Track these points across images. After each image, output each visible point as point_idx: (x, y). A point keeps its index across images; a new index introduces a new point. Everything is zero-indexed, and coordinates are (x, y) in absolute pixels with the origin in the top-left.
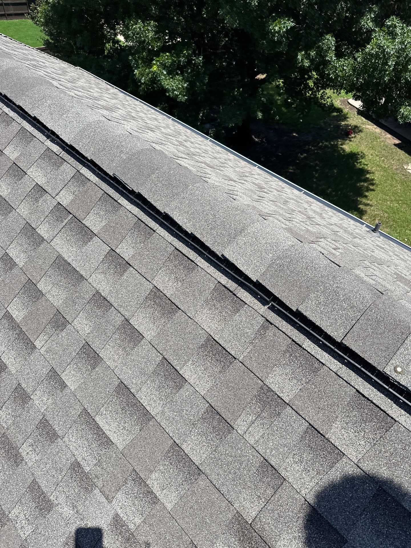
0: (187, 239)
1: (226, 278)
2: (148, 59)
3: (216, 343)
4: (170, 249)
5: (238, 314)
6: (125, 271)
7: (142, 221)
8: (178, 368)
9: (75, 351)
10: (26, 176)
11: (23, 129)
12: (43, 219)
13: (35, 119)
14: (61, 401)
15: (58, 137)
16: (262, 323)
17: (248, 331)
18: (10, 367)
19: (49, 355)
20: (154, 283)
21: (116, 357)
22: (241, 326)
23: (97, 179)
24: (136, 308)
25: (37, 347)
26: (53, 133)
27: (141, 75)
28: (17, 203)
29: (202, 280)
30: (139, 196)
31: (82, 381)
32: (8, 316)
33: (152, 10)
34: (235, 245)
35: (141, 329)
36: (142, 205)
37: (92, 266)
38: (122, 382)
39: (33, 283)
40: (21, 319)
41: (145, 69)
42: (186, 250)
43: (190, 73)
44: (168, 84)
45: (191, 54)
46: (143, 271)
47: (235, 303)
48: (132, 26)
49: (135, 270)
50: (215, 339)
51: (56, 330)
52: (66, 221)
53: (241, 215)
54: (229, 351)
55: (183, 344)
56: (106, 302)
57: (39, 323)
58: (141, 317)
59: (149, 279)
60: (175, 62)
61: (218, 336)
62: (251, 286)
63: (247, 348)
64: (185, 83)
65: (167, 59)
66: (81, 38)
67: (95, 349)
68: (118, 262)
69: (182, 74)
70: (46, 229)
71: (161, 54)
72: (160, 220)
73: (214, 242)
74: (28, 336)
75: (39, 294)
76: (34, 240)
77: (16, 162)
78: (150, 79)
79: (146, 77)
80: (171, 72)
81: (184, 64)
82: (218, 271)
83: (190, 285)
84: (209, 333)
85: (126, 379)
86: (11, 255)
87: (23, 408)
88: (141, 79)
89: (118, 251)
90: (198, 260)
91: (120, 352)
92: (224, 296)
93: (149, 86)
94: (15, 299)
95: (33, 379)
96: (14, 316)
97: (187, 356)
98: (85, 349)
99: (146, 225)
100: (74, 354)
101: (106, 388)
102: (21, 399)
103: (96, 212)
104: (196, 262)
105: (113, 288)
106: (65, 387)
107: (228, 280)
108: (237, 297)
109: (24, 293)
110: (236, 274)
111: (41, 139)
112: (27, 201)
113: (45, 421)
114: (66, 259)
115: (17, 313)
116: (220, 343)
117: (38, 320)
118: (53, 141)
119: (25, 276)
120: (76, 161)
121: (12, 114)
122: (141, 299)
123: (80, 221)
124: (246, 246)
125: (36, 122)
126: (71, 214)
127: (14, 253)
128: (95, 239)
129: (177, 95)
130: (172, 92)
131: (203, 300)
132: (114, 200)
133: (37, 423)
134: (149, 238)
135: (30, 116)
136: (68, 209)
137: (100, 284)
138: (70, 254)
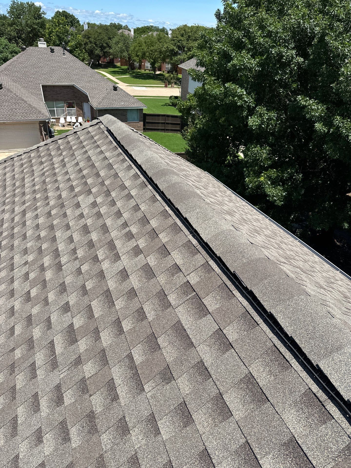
0: (286, 341)
1: (317, 387)
2: (258, 172)
3: (299, 447)
4: (269, 344)
5: (324, 426)
6: (227, 350)
7: (249, 314)
8: (258, 457)
9: (174, 405)
10: (170, 256)
11: (175, 223)
12: (174, 290)
13: (186, 219)
14: (153, 445)
15: (198, 235)
16: (347, 443)
17: (332, 446)
18: (121, 399)
19: (153, 401)
20: (250, 369)
21: (206, 424)
22: (326, 439)
23: (220, 271)
24: (230, 386)
25: (145, 390)
26: (196, 231)
27: (250, 182)
28: (159, 273)
29: (294, 382)
30: (251, 293)
31: (173, 434)
32: (130, 357)
33: (270, 139)
34: (330, 360)
35: (231, 407)
36: (252, 301)
37: (202, 338)
38: (206, 450)
39: (155, 336)
40: (139, 362)
41: (254, 179)
42: (283, 349)
43: (290, 185)
44: (270, 192)
45: (294, 172)
46: (243, 355)
47: (323, 414)
48: (252, 148)
49: (235, 352)
50: (299, 442)
51: (162, 381)
52: (190, 296)
53: (339, 334)
54: (310, 459)
55: (266, 435)
56: (206, 372)
57: (151, 371)
58: (234, 396)
59: (247, 365)
60: (280, 176)
61: (301, 441)
62: (341, 403)
63: (329, 463)
64: (284, 192)
65: (273, 174)
66: (212, 152)
67: (190, 410)
68: (223, 341)
69: (283, 185)
70: (174, 298)
71: (270, 170)
72: (264, 317)
73: (311, 350)
74: (141, 378)
75: (157, 346)
76: (164, 303)
77: (165, 245)
78: (256, 185)
79: (254, 184)
80: (275, 183)
81: (286, 179)
82: (310, 378)
83: (282, 382)
84: (294, 434)
85: (210, 448)
86: (145, 310)
87: (122, 439)
88: (249, 185)
89: (224, 331)
90: (293, 362)
91: (210, 420)
92: (313, 403)
93: (255, 190)
94: (139, 345)
95: (135, 417)
96: (135, 358)
97: (269, 449)
98: (182, 406)
99: (252, 317)
100: (172, 407)
101: (192, 449)
102: (122, 430)
103: (213, 295)
104: (291, 363)
105: (215, 361)
106: (158, 434)
107: (319, 389)
108: (326, 409)
109: (147, 343)
110: (327, 386)
111: (186, 233)
112: (166, 273)
113: (135, 458)
114: (184, 325)
115: (137, 357)
116: (303, 448)
117: (151, 367)
118: (194, 236)
119: (150, 329)
120: (207, 255)
121: (170, 212)
122: (236, 380)
123: (200, 299)
124: (341, 364)
125: (185, 222)
126: (195, 292)
127: (148, 309)
128: (209, 316)
129: (275, 200)
130: (272, 198)
131: (292, 400)
132: (230, 290)
133: (129, 457)
134: (252, 329)
135: (183, 216)
136: (194, 287)
137: (205, 355)
138: (187, 322)
